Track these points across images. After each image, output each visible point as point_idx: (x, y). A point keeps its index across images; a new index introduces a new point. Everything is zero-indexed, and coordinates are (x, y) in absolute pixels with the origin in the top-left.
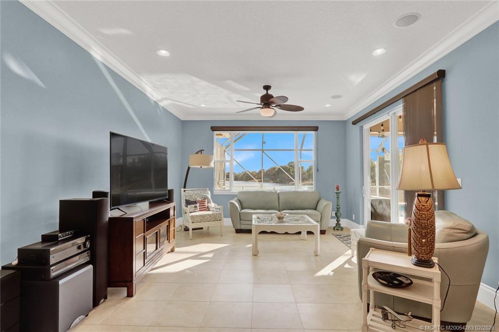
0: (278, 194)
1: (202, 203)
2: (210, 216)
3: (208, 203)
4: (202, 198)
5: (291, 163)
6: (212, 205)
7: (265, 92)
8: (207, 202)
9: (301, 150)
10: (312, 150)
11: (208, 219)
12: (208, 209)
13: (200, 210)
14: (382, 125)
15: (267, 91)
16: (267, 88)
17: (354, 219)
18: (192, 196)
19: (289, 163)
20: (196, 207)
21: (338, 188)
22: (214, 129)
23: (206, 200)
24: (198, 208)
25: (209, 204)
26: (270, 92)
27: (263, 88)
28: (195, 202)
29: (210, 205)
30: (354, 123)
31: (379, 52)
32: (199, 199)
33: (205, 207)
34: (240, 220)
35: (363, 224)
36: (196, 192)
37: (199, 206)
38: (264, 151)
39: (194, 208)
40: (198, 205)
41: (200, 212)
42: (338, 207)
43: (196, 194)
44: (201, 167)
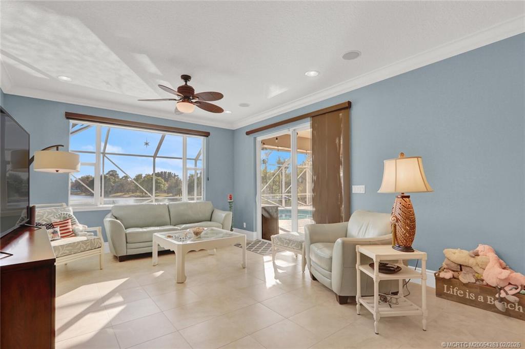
0: (168, 206)
1: (63, 224)
2: (85, 244)
3: (72, 225)
4: (60, 218)
5: (112, 171)
6: (80, 227)
7: (183, 83)
8: (70, 224)
9: (155, 157)
11: (82, 249)
12: (74, 234)
13: (62, 237)
14: (277, 139)
15: (186, 82)
16: (186, 78)
17: (245, 227)
18: (43, 216)
19: (109, 172)
20: (55, 232)
21: (231, 198)
22: (69, 116)
23: (70, 220)
24: (59, 233)
25: (74, 226)
26: (189, 84)
27: (180, 78)
28: (50, 226)
29: (77, 227)
30: (248, 133)
31: (312, 74)
33: (70, 232)
34: (127, 243)
35: (256, 231)
36: (48, 210)
37: (60, 230)
38: (106, 155)
39: (52, 235)
40: (58, 229)
41: (63, 239)
43: (50, 213)
44: (57, 171)
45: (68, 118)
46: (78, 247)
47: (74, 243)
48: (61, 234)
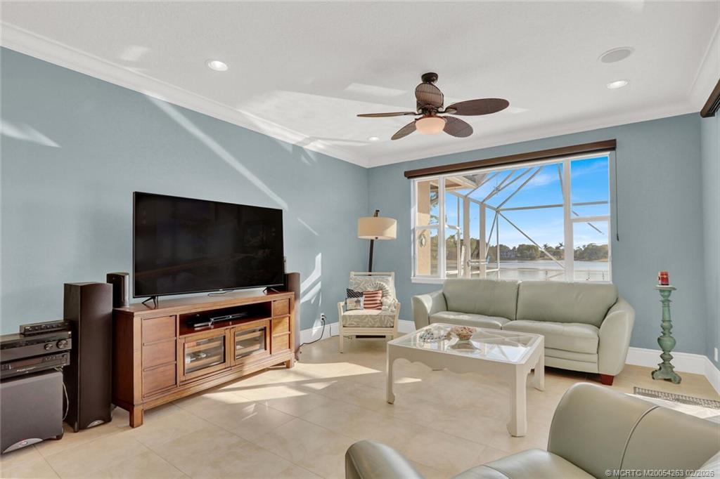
0: (519, 285)
1: (372, 294)
3: (383, 296)
6: (390, 300)
8: (381, 295)
10: (606, 202)
11: (370, 324)
12: (380, 306)
13: (365, 308)
18: (360, 284)
20: (358, 302)
21: (664, 280)
22: (410, 175)
23: (381, 292)
24: (362, 303)
25: (384, 298)
28: (361, 294)
29: (386, 300)
32: (370, 289)
33: (376, 304)
36: (367, 278)
37: (366, 301)
39: (355, 304)
40: (362, 299)
41: (365, 310)
42: (666, 324)
44: (377, 238)
45: (409, 178)
46: (366, 320)
47: (363, 316)
48: (365, 304)
